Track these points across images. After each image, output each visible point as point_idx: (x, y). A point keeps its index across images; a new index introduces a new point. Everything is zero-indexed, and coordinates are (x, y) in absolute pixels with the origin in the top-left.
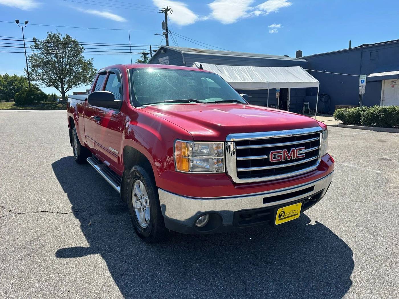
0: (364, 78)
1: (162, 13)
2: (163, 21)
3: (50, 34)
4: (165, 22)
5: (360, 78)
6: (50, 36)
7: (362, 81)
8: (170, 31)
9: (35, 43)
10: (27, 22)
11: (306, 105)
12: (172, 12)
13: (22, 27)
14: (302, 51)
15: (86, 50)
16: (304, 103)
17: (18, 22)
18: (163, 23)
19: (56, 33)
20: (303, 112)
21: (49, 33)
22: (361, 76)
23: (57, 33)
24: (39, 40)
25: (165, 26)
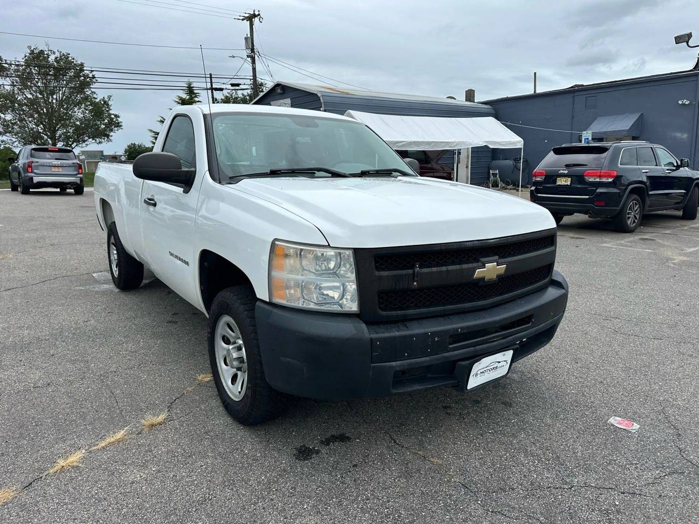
0: (589, 136)
1: (243, 20)
2: (247, 35)
5: (583, 135)
7: (585, 139)
8: (258, 52)
11: (494, 175)
12: (261, 20)
14: (474, 91)
15: (99, 80)
16: (491, 172)
18: (246, 39)
20: (491, 185)
22: (584, 132)
23: (47, 50)
24: (6, 60)
25: (250, 42)
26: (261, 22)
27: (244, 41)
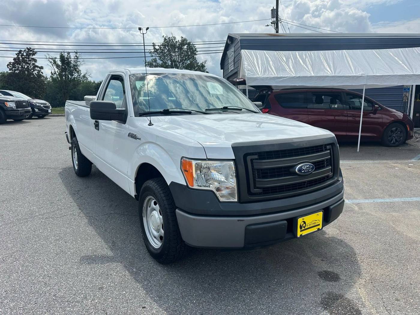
2: (273, 7)
3: (165, 38)
4: (275, 8)
6: (165, 39)
8: (280, 19)
9: (155, 49)
10: (147, 29)
13: (143, 34)
17: (140, 29)
18: (272, 10)
19: (171, 36)
21: (165, 37)
25: (275, 13)
27: (270, 12)
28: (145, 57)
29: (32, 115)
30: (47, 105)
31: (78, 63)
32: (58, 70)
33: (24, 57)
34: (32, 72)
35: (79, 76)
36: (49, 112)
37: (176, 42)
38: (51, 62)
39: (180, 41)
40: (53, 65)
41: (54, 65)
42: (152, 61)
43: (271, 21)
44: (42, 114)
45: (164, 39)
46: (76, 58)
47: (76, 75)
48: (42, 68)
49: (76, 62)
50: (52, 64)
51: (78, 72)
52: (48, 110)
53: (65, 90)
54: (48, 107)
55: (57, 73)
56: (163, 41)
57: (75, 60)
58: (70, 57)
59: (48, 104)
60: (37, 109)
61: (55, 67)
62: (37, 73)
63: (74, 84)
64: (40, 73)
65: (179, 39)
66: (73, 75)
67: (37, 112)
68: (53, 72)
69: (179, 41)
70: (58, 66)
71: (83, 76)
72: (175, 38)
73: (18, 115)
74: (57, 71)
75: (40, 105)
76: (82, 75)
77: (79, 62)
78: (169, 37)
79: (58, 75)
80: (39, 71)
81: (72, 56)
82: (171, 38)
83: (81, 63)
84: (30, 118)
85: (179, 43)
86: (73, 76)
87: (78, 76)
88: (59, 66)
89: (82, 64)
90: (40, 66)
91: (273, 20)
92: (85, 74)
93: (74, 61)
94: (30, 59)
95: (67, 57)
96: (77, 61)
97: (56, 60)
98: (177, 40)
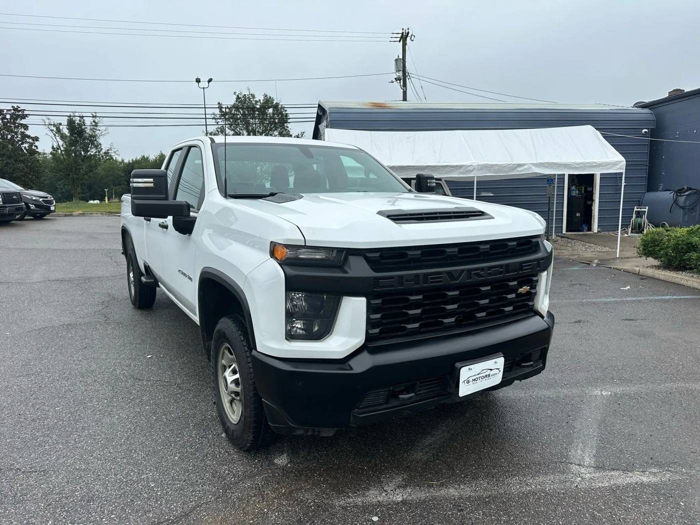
2: (398, 56)
3: (238, 96)
4: (401, 57)
6: (238, 98)
8: (409, 74)
9: (221, 111)
10: (210, 81)
11: (641, 214)
12: (412, 39)
13: (204, 88)
16: (635, 209)
17: (198, 81)
18: (397, 60)
19: (247, 93)
20: (630, 230)
21: (237, 94)
25: (401, 65)
26: (413, 41)
27: (394, 63)
28: (206, 125)
29: (26, 214)
30: (49, 199)
31: (98, 132)
32: (63, 142)
33: (6, 120)
34: (20, 145)
35: (99, 152)
36: (52, 209)
37: (256, 102)
38: (52, 130)
39: (262, 101)
40: (55, 136)
41: (57, 135)
42: (218, 131)
43: (396, 77)
44: (41, 213)
45: (236, 97)
46: (94, 124)
47: (93, 151)
48: (36, 139)
49: (94, 131)
50: (54, 133)
51: (96, 147)
52: (50, 207)
53: (74, 176)
54: (50, 202)
55: (61, 147)
56: (235, 100)
57: (92, 127)
58: (84, 122)
59: (50, 197)
60: (32, 204)
61: (58, 138)
62: (28, 147)
63: (90, 166)
64: (33, 147)
65: (260, 97)
66: (89, 151)
67: (33, 210)
68: (55, 147)
69: (260, 101)
70: (63, 137)
71: (105, 153)
72: (253, 96)
73: (6, 213)
74: (63, 145)
75: (38, 198)
76: (103, 151)
77: (99, 130)
78: (245, 95)
79: (63, 151)
80: (31, 145)
81: (88, 121)
82: (247, 96)
83: (101, 133)
84: (22, 219)
85: (261, 103)
86: (89, 153)
87: (96, 152)
88: (66, 136)
89: (103, 133)
90: (33, 136)
91: (398, 74)
92: (108, 150)
93: (91, 129)
94: (17, 125)
95: (79, 122)
96: (96, 129)
97: (61, 127)
98: (257, 99)
